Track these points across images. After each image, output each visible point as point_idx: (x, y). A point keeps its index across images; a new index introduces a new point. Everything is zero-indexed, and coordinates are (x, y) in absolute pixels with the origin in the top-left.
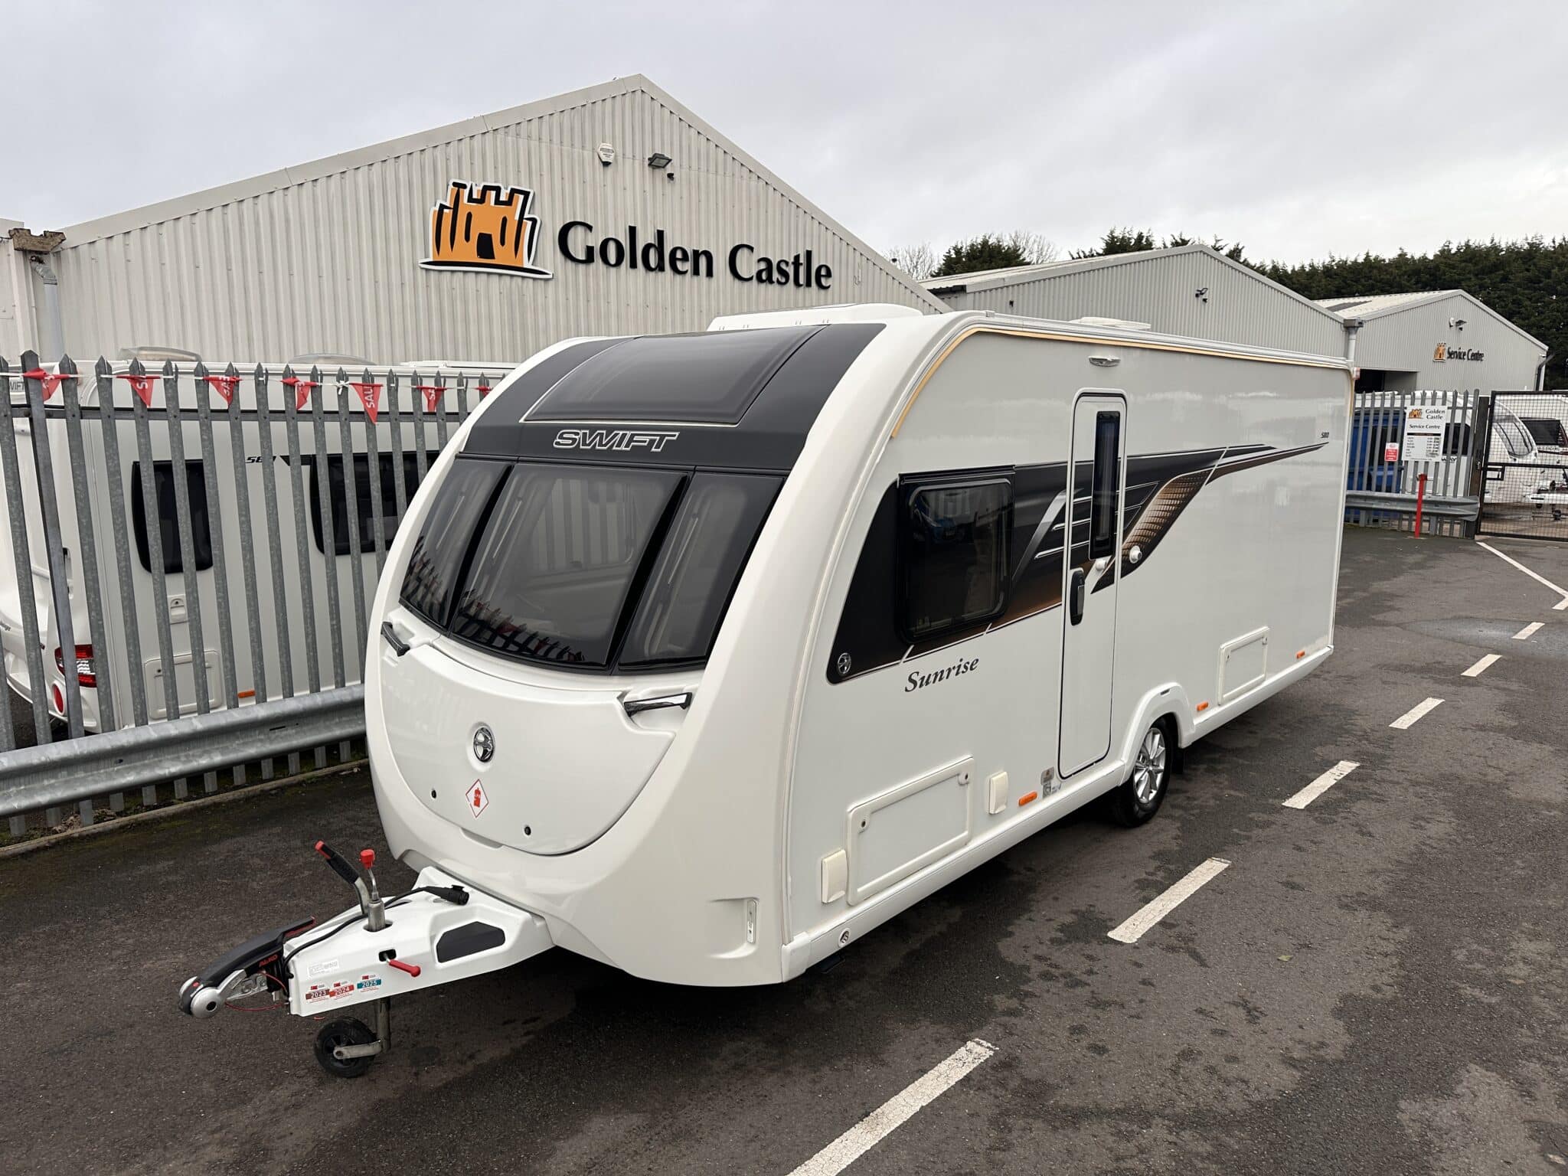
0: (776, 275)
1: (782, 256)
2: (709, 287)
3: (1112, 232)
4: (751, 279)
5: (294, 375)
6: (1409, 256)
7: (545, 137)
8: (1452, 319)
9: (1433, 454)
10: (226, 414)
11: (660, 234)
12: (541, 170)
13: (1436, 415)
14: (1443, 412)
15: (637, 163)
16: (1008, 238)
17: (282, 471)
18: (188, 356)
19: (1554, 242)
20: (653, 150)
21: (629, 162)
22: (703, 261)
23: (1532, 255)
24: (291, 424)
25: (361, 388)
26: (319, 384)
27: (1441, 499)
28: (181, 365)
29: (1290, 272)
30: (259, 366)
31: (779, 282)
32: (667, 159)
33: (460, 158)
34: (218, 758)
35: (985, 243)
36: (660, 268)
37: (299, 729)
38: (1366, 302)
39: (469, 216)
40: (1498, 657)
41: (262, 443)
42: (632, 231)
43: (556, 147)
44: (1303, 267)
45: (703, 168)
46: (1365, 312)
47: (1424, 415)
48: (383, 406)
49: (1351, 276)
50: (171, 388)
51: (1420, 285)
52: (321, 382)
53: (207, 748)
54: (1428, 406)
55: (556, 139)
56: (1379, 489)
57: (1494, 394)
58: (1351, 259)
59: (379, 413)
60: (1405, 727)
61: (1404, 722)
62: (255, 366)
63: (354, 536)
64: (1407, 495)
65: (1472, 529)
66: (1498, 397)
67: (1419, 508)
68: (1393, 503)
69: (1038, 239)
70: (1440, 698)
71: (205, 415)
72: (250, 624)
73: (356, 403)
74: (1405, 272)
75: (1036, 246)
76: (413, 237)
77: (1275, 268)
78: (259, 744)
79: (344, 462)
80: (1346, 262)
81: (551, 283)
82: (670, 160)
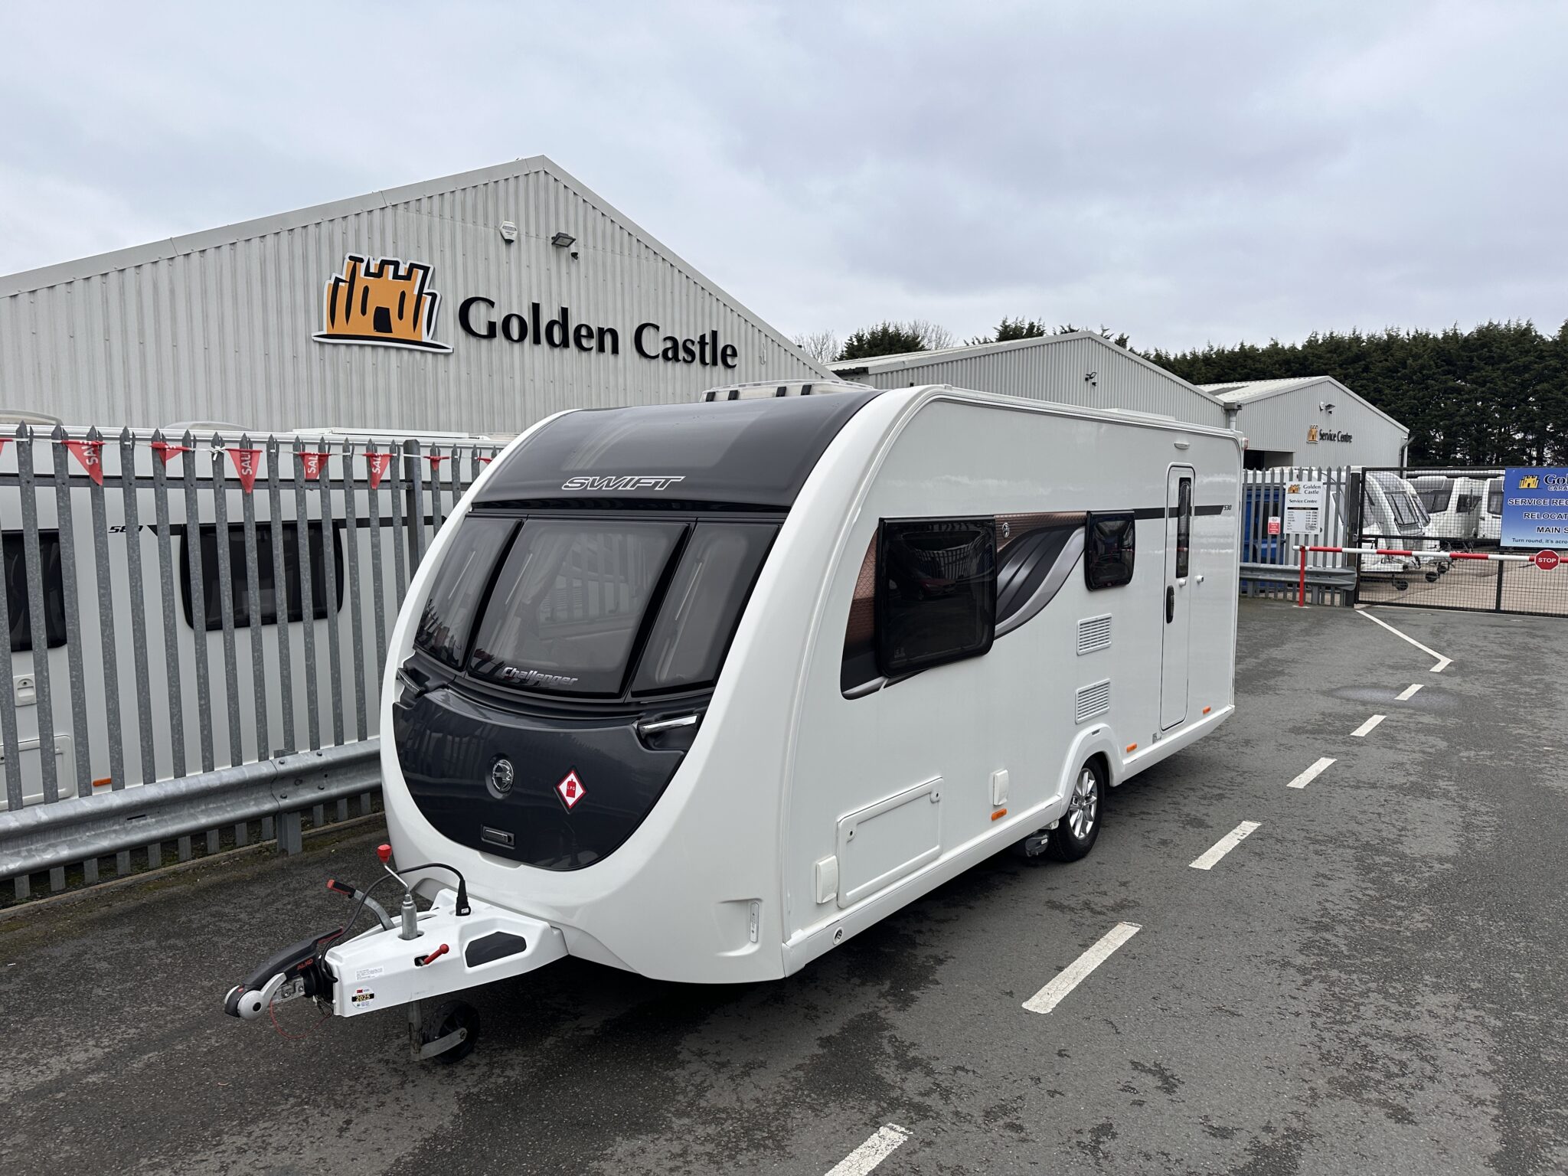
0: (682, 354)
1: (688, 334)
2: (616, 363)
3: (1004, 322)
4: (657, 356)
5: (164, 439)
6: (1280, 346)
7: (447, 215)
8: (1322, 403)
9: (1312, 528)
10: (85, 480)
11: (564, 312)
12: (442, 245)
13: (1312, 490)
14: (1319, 487)
15: (541, 243)
16: (907, 326)
17: (148, 542)
18: (45, 420)
19: (1408, 334)
20: (557, 228)
21: (533, 240)
22: (608, 339)
23: (1390, 346)
24: (159, 491)
25: (238, 453)
26: (192, 449)
27: (1321, 569)
28: (38, 429)
29: (1172, 357)
30: (126, 430)
31: (684, 360)
32: (571, 238)
33: (358, 232)
34: (64, 852)
35: (885, 331)
36: (565, 343)
37: (160, 818)
38: (1243, 387)
39: (366, 290)
40: (1384, 717)
41: (126, 510)
42: (536, 308)
43: (459, 224)
44: (1184, 355)
45: (609, 249)
46: (1244, 396)
47: (1302, 490)
48: (262, 472)
49: (1229, 364)
50: (24, 452)
51: (1289, 374)
52: (195, 447)
53: (53, 842)
54: (1305, 482)
55: (458, 217)
56: (1264, 561)
57: (1364, 470)
58: (1228, 348)
59: (257, 480)
60: (1302, 787)
61: (1300, 782)
62: (120, 430)
63: (228, 611)
64: (1291, 567)
65: (1351, 598)
66: (1368, 475)
67: (1302, 579)
68: (1279, 574)
69: (936, 329)
70: (1332, 758)
71: (60, 480)
72: (107, 706)
73: (231, 470)
74: (1277, 362)
75: (934, 335)
76: (307, 312)
77: (1158, 356)
78: (113, 836)
79: (218, 531)
80: (1223, 351)
81: (452, 358)
82: (574, 240)
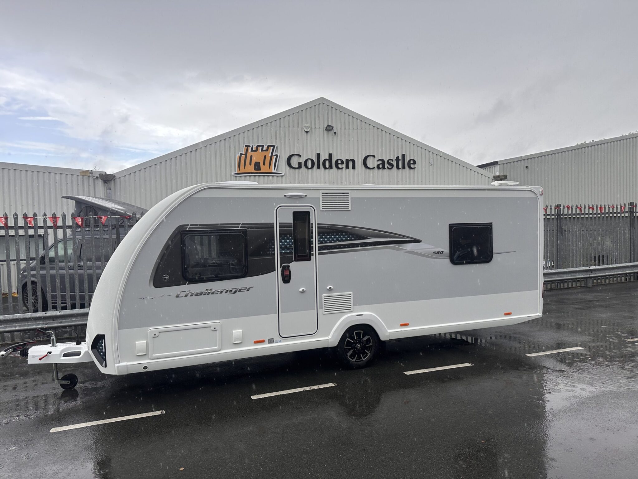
0: (387, 166)
1: (390, 157)
2: (354, 173)
4: (374, 168)
7: (282, 125)
11: (331, 155)
12: (280, 136)
15: (321, 130)
20: (327, 124)
21: (317, 130)
22: (351, 164)
24: (26, 229)
25: (52, 218)
31: (389, 168)
32: (332, 127)
33: (248, 137)
36: (331, 167)
39: (251, 156)
42: (318, 155)
43: (287, 128)
45: (351, 128)
48: (60, 224)
52: (37, 217)
59: (58, 226)
62: (14, 213)
76: (231, 165)
81: (283, 177)
